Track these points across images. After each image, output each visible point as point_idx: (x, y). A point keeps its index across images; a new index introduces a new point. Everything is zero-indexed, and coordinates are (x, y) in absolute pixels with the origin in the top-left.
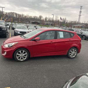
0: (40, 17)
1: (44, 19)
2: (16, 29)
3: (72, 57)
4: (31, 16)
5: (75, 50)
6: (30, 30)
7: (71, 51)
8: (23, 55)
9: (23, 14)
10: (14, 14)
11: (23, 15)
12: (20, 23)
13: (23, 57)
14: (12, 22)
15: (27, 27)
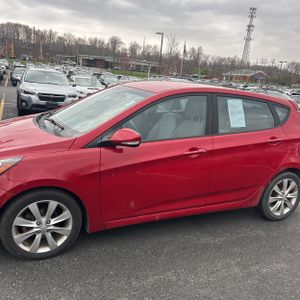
0: (115, 42)
1: (125, 50)
2: (25, 86)
3: (278, 214)
4: (82, 37)
5: (293, 184)
6: (77, 88)
7: (276, 188)
8: (48, 222)
9: (54, 30)
10: (21, 30)
11: (51, 34)
12: (44, 62)
13: (49, 235)
14: (11, 58)
15: (68, 77)
